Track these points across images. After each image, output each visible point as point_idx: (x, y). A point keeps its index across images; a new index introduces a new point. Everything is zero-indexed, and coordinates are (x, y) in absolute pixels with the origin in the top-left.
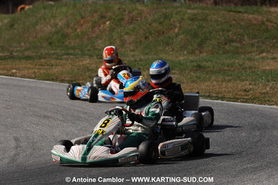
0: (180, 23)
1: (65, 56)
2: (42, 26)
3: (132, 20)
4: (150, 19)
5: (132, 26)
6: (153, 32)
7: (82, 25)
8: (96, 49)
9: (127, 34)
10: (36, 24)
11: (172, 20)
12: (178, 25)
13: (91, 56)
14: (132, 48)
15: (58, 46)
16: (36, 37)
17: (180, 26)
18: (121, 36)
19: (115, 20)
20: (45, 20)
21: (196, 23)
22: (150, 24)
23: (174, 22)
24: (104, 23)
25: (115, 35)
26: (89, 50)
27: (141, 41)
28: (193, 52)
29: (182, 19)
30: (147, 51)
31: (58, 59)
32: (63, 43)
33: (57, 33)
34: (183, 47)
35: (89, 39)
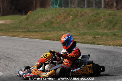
0: (104, 16)
1: (53, 31)
2: (41, 19)
3: (82, 16)
4: (90, 15)
5: (82, 18)
6: (92, 20)
7: (59, 18)
8: (66, 28)
9: (80, 21)
10: (39, 17)
11: (100, 15)
12: (103, 17)
13: (64, 31)
14: (82, 28)
15: (49, 27)
16: (39, 23)
17: (104, 18)
18: (77, 23)
19: (74, 16)
20: (42, 16)
21: (111, 16)
22: (90, 17)
23: (101, 16)
24: (69, 17)
25: (74, 22)
26: (63, 29)
27: (86, 25)
28: (110, 29)
29: (105, 15)
30: (89, 29)
31: (49, 32)
32: (51, 26)
33: (48, 21)
34: (106, 27)
35: (63, 24)
